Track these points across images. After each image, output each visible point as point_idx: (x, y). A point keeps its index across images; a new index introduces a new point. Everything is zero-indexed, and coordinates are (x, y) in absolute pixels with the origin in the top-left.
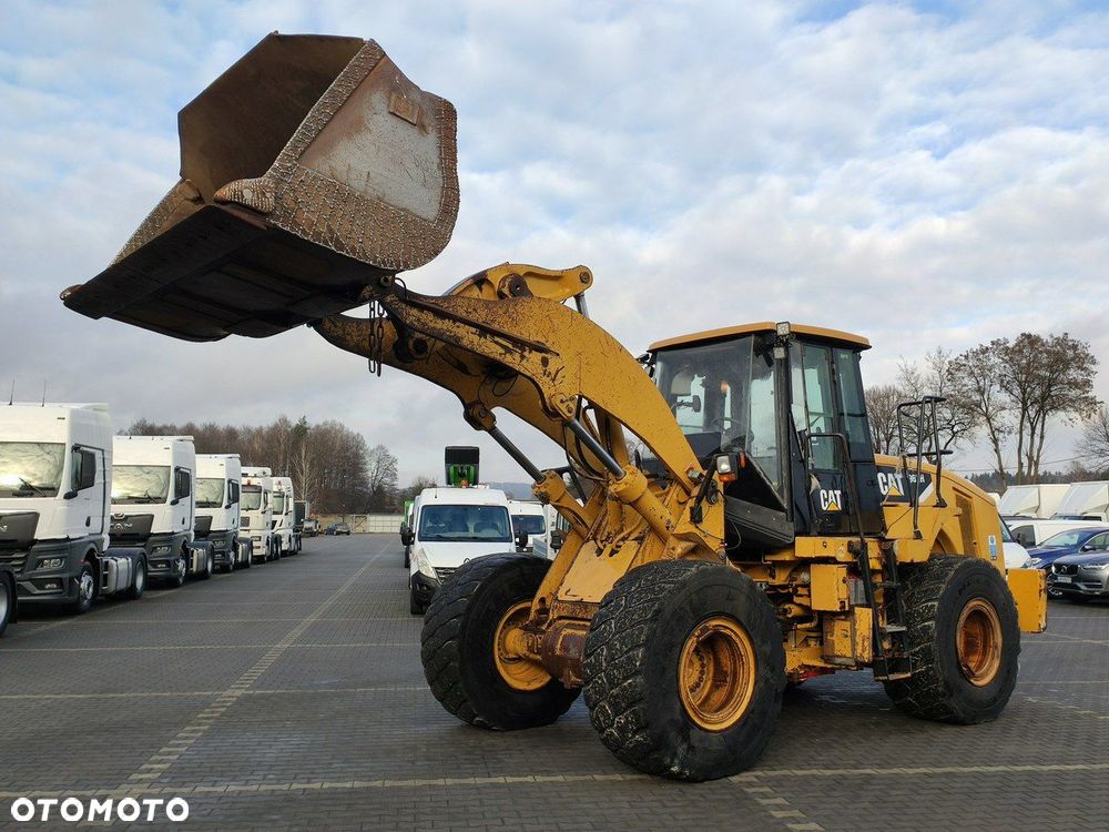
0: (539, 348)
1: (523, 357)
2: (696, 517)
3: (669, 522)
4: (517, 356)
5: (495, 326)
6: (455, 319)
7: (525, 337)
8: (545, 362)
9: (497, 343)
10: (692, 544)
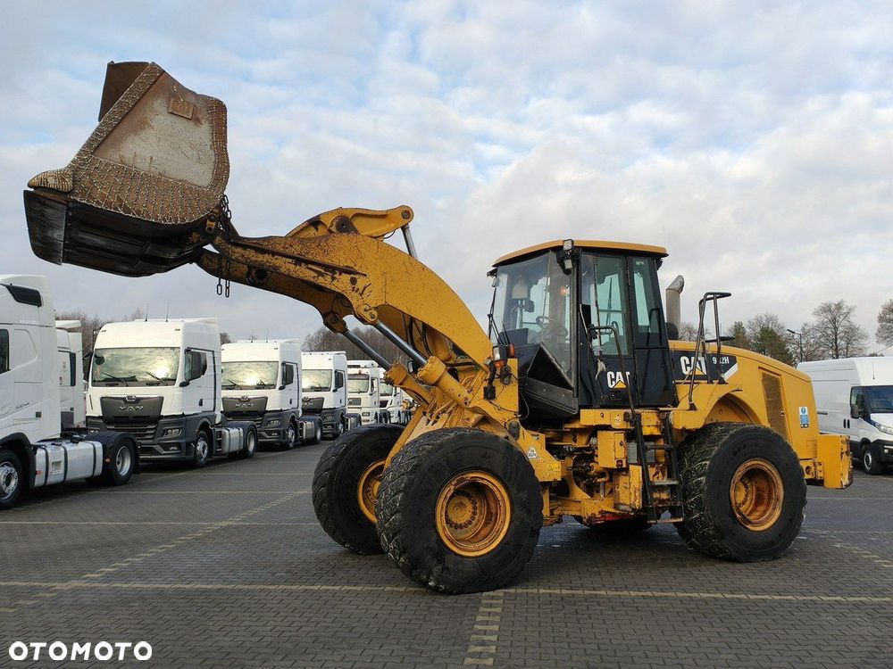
0: (348, 271)
1: (333, 278)
2: (490, 394)
3: (466, 399)
4: (329, 278)
5: (309, 257)
6: (274, 254)
7: (336, 263)
8: (353, 281)
9: (310, 269)
10: (481, 416)
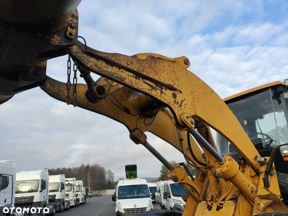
0: (171, 88)
1: (162, 92)
2: (267, 185)
3: (253, 188)
4: (159, 92)
5: (145, 74)
7: (162, 81)
8: (174, 96)
10: (271, 201)
